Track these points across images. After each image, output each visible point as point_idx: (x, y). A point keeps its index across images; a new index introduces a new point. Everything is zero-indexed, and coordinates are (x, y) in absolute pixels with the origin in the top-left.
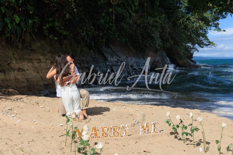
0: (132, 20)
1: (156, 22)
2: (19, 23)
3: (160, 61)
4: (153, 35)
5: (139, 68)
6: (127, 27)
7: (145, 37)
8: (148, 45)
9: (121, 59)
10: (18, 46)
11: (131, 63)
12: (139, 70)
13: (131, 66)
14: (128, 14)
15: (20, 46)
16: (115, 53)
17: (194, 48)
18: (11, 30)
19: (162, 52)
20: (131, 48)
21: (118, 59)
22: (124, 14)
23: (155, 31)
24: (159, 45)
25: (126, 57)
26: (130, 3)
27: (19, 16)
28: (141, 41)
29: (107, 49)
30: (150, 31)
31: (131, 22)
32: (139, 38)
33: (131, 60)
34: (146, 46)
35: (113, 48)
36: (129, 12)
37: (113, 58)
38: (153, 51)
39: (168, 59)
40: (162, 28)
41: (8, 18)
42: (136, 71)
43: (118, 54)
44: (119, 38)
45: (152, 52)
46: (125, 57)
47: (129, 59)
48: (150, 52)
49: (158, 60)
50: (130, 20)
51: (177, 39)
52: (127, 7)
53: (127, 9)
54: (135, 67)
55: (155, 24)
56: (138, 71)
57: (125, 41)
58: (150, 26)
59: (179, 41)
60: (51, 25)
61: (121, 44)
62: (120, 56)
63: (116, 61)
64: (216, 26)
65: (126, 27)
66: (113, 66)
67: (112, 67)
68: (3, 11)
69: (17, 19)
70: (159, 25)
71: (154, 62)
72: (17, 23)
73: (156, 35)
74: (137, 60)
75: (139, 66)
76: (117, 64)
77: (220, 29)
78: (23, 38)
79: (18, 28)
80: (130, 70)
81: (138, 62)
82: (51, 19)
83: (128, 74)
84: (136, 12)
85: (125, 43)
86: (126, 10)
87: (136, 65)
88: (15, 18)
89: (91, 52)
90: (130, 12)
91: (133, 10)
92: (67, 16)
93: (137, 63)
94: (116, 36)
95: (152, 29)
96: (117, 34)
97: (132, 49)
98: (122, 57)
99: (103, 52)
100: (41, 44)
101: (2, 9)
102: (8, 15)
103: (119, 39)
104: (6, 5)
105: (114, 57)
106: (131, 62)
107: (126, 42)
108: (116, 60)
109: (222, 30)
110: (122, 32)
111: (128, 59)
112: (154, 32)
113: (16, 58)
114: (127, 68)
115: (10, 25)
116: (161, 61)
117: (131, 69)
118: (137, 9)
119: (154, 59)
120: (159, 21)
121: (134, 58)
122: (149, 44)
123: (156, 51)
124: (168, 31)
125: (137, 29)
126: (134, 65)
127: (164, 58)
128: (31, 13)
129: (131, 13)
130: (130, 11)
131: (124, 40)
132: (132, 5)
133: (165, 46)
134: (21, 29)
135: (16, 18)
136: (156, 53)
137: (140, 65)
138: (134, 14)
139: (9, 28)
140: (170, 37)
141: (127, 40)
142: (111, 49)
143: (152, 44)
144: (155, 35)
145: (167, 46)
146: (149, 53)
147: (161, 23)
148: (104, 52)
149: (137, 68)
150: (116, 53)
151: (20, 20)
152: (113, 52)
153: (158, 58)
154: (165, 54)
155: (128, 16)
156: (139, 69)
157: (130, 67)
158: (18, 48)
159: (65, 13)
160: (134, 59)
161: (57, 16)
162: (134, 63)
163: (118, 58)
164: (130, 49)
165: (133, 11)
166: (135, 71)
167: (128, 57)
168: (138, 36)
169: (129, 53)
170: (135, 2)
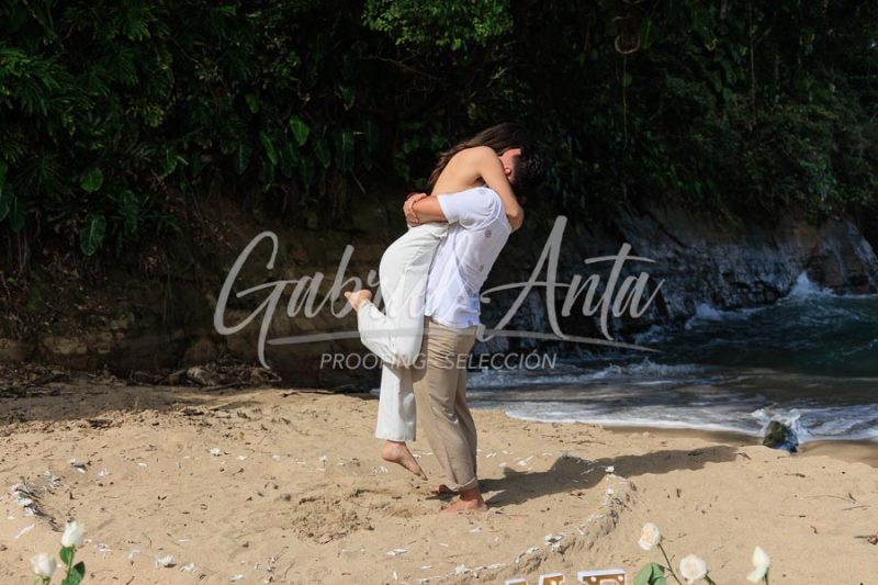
0: (725, 118)
1: (814, 117)
2: (308, 143)
3: (837, 253)
4: (803, 163)
5: (757, 279)
6: (708, 140)
7: (774, 172)
8: (787, 200)
9: (688, 251)
10: (306, 220)
11: (726, 264)
12: (756, 287)
13: (726, 275)
14: (711, 97)
15: (313, 220)
16: (667, 233)
18: (278, 169)
19: (841, 220)
20: (727, 213)
21: (677, 252)
22: (696, 97)
23: (810, 148)
24: (829, 199)
25: (708, 244)
26: (717, 59)
27: (307, 123)
28: (760, 188)
29: (637, 219)
30: (791, 149)
31: (723, 123)
32: (754, 177)
33: (725, 256)
34: (780, 202)
35: (660, 215)
36: (713, 91)
37: (657, 249)
38: (808, 219)
39: (867, 246)
40: (839, 136)
41: (269, 130)
42: (745, 290)
43: (677, 233)
44: (681, 179)
45: (805, 223)
46: (703, 242)
47: (719, 250)
48: (795, 224)
49: (830, 252)
50: (720, 117)
52: (708, 73)
53: (706, 79)
54: (742, 279)
55: (811, 124)
56: (754, 290)
57: (702, 188)
58: (791, 131)
60: (417, 145)
61: (689, 199)
62: (684, 241)
63: (669, 259)
65: (705, 143)
66: (656, 277)
67: (655, 279)
68: (252, 108)
69: (301, 130)
70: (824, 127)
71: (813, 258)
72: (302, 143)
73: (817, 162)
74: (747, 254)
75: (757, 274)
76: (673, 268)
78: (322, 193)
79: (303, 161)
80: (720, 288)
81: (751, 260)
82: (418, 126)
84: (741, 87)
85: (701, 197)
86: (704, 83)
87: (744, 272)
88: (293, 128)
89: (578, 230)
90: (719, 90)
91: (729, 80)
92: (470, 112)
93: (748, 265)
94: (669, 173)
95: (801, 142)
96: (673, 168)
97: (730, 217)
98: (694, 246)
99: (622, 229)
100: (389, 212)
101: (248, 101)
102: (269, 121)
103: (680, 184)
104: (264, 87)
105: (664, 246)
106: (727, 261)
107: (706, 192)
108: (670, 255)
110: (692, 159)
111: (713, 251)
112: (808, 152)
113: (297, 262)
114: (712, 283)
115: (273, 150)
116: (841, 253)
117: (727, 286)
118: (743, 77)
119: (813, 246)
120: (826, 113)
121: (736, 247)
122: (792, 195)
123: (820, 219)
124: (861, 147)
125: (746, 144)
126: (738, 270)
127: (853, 242)
128: (347, 108)
129: (722, 91)
130: (718, 87)
131: (698, 185)
132: (726, 65)
133: (853, 199)
134: (312, 164)
135: (296, 126)
136: (818, 227)
137: (760, 268)
138: (735, 97)
139: (269, 160)
140: (870, 168)
141: (711, 184)
142: (653, 217)
143: (802, 197)
144: (813, 165)
145: (862, 199)
146: (793, 227)
147: (835, 121)
148: (625, 232)
149: (748, 282)
150: (670, 231)
151: (310, 134)
152: (661, 227)
153: (828, 243)
154: (853, 229)
155: (712, 105)
156: (756, 283)
157: (721, 277)
158: (306, 229)
159: (463, 101)
160: (737, 251)
161: (441, 113)
162: (738, 263)
163: (679, 248)
164: (723, 215)
165: (730, 86)
166: (743, 292)
167: (715, 244)
168: (750, 171)
169: (718, 230)
170: (735, 55)
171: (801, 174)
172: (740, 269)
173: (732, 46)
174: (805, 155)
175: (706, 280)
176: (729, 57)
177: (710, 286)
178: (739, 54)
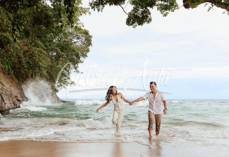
4: (41, 64)
7: (31, 66)
9: (5, 87)
11: (15, 93)
13: (15, 97)
17: (62, 85)
20: (14, 77)
22: (9, 37)
25: (10, 86)
26: (15, 28)
32: (25, 67)
36: (13, 38)
42: (20, 102)
46: (8, 85)
51: (53, 75)
57: (8, 68)
59: (54, 76)
61: (4, 71)
62: (3, 84)
64: (76, 68)
67: (2, 94)
74: (20, 91)
77: (78, 72)
83: (15, 106)
85: (8, 71)
90: (15, 38)
91: (18, 36)
93: (20, 94)
97: (15, 79)
103: (2, 65)
106: (15, 92)
109: (80, 72)
111: (11, 88)
114: (13, 98)
118: (22, 36)
129: (16, 38)
137: (23, 96)
138: (19, 41)
141: (10, 67)
149: (21, 100)
160: (17, 90)
162: (18, 94)
163: (2, 86)
167: (12, 86)
168: (24, 64)
169: (12, 82)
170: (20, 28)
171: (39, 67)
172: (19, 96)
173: (19, 25)
174: (41, 61)
175: (11, 97)
176: (18, 28)
177: (12, 100)
178: (22, 28)
